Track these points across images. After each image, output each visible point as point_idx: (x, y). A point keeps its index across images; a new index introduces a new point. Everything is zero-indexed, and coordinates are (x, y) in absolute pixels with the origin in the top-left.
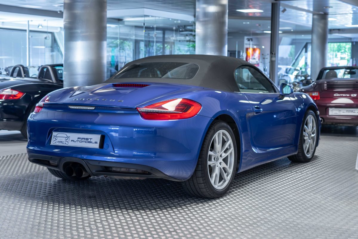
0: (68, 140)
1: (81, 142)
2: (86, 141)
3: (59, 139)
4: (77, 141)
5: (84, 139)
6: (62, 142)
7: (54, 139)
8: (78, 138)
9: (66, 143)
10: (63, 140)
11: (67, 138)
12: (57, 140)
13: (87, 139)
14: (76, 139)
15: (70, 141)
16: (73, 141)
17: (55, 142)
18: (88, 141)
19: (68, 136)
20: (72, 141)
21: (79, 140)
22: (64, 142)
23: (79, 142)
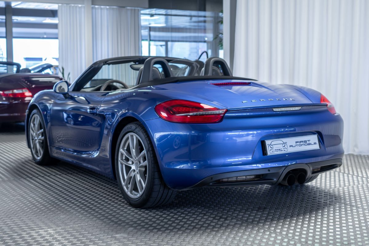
0: (286, 147)
1: (300, 145)
2: (304, 143)
3: (275, 147)
4: (296, 146)
5: (302, 142)
6: (280, 149)
7: (270, 149)
8: (296, 142)
9: (285, 150)
10: (281, 147)
11: (284, 144)
12: (274, 149)
13: (305, 141)
14: (294, 144)
15: (289, 146)
16: (292, 146)
17: (271, 151)
18: (307, 143)
19: (284, 142)
20: (290, 146)
21: (297, 144)
22: (282, 150)
23: (298, 146)
